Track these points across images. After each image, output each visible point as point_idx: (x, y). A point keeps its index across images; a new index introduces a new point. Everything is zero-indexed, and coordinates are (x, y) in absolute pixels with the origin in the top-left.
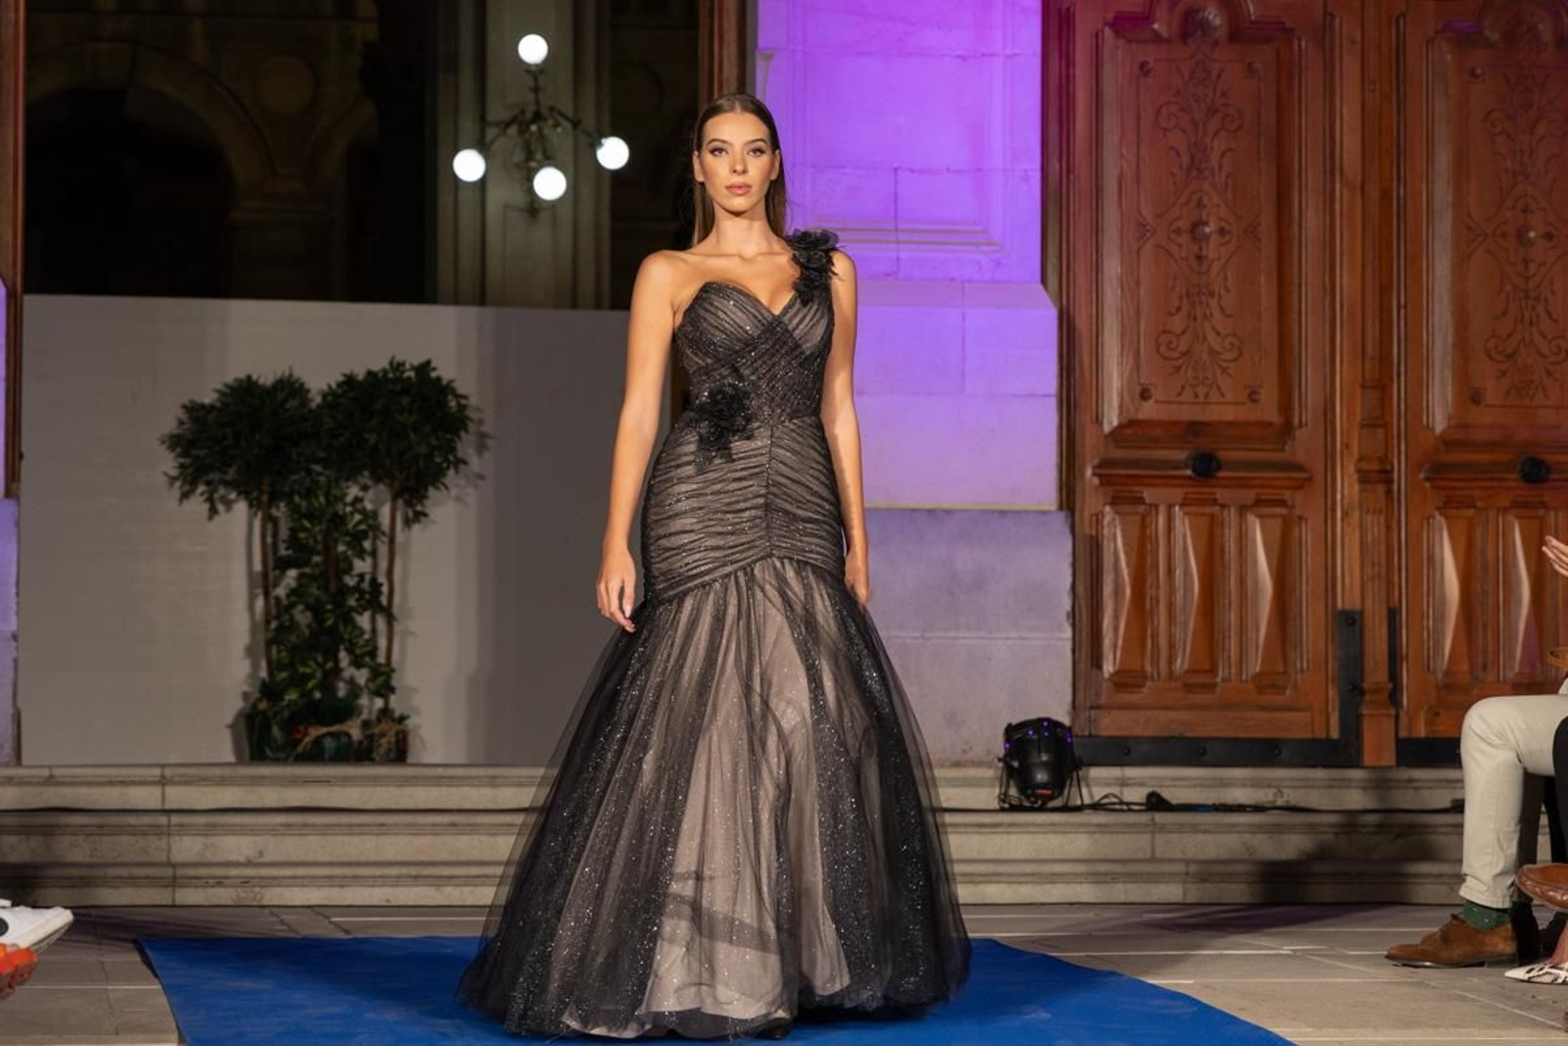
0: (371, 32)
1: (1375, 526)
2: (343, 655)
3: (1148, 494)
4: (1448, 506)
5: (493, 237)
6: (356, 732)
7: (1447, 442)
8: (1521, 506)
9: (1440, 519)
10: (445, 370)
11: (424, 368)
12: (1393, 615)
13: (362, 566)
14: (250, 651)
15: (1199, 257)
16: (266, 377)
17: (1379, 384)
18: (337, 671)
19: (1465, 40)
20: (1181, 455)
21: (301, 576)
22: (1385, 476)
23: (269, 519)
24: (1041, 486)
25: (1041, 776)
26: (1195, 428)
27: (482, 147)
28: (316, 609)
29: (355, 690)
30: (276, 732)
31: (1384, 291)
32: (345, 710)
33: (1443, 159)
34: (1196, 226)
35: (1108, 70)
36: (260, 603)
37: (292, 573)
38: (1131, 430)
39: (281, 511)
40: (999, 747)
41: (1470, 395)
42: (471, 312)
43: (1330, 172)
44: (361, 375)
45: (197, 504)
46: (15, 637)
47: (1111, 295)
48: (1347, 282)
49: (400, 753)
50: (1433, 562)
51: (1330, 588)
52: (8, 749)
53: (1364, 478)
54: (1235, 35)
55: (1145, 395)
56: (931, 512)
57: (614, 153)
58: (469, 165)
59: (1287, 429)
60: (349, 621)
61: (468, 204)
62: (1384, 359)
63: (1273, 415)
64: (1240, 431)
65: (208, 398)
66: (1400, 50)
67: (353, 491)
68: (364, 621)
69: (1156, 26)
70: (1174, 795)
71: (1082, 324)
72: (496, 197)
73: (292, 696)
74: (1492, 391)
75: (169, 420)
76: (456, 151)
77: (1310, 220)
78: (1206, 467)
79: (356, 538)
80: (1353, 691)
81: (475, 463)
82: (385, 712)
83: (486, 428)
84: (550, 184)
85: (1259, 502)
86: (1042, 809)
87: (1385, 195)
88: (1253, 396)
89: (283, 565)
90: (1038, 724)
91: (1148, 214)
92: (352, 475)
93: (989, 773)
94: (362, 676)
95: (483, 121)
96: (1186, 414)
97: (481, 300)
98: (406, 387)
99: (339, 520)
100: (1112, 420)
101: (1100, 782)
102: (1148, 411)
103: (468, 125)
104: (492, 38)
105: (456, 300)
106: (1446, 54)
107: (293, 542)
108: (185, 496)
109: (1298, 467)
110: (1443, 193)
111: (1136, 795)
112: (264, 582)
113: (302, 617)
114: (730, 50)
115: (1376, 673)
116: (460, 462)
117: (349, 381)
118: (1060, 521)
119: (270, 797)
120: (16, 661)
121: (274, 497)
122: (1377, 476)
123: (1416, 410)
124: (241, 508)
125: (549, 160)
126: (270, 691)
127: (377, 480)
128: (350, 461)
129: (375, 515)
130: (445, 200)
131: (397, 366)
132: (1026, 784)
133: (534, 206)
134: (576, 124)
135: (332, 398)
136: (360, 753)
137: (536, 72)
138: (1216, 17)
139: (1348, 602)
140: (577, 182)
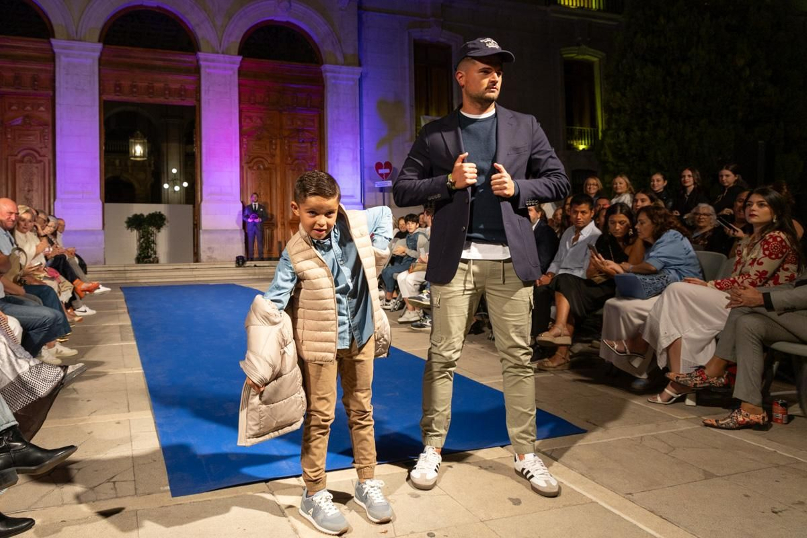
0: (153, 168)
1: (283, 230)
2: (150, 250)
5: (170, 197)
6: (151, 259)
7: (292, 220)
9: (291, 230)
10: (163, 212)
11: (160, 212)
13: (152, 238)
14: (137, 249)
16: (138, 213)
17: (283, 213)
18: (148, 252)
19: (293, 170)
21: (144, 240)
23: (139, 233)
25: (241, 263)
27: (168, 183)
28: (146, 244)
29: (151, 254)
30: (141, 260)
31: (284, 201)
32: (150, 257)
35: (248, 174)
36: (138, 243)
37: (142, 240)
39: (141, 231)
40: (235, 259)
42: (166, 205)
43: (277, 186)
44: (151, 212)
45: (129, 230)
46: (104, 248)
48: (279, 200)
49: (157, 262)
51: (278, 238)
52: (103, 263)
53: (281, 225)
54: (264, 169)
56: (227, 230)
57: (185, 184)
58: (166, 186)
60: (150, 245)
61: (166, 192)
62: (283, 210)
65: (131, 216)
66: (285, 171)
67: (150, 228)
68: (152, 245)
69: (255, 168)
70: (258, 265)
72: (170, 190)
73: (143, 255)
75: (125, 219)
76: (164, 183)
77: (274, 191)
79: (151, 235)
81: (167, 224)
82: (156, 257)
83: (169, 220)
84: (177, 188)
85: (268, 228)
86: (241, 267)
89: (141, 238)
90: (240, 256)
92: (150, 226)
93: (234, 263)
94: (152, 252)
95: (168, 180)
97: (168, 203)
98: (158, 215)
99: (149, 232)
101: (248, 263)
103: (166, 180)
104: (169, 169)
105: (165, 203)
106: (291, 172)
107: (143, 235)
108: (128, 229)
109: (272, 223)
111: (253, 265)
112: (139, 240)
113: (144, 245)
114: (199, 171)
116: (165, 224)
117: (150, 214)
118: (243, 231)
119: (139, 268)
120: (104, 252)
121: (140, 229)
122: (283, 224)
123: (288, 216)
124: (135, 231)
125: (177, 185)
126: (140, 255)
127: (154, 226)
128: (150, 225)
129: (153, 232)
130: (163, 192)
131: (156, 212)
132: (239, 264)
133: (175, 191)
134: (180, 180)
135: (147, 216)
136: (153, 262)
137: (175, 174)
138: (262, 167)
139: (280, 239)
140: (180, 188)
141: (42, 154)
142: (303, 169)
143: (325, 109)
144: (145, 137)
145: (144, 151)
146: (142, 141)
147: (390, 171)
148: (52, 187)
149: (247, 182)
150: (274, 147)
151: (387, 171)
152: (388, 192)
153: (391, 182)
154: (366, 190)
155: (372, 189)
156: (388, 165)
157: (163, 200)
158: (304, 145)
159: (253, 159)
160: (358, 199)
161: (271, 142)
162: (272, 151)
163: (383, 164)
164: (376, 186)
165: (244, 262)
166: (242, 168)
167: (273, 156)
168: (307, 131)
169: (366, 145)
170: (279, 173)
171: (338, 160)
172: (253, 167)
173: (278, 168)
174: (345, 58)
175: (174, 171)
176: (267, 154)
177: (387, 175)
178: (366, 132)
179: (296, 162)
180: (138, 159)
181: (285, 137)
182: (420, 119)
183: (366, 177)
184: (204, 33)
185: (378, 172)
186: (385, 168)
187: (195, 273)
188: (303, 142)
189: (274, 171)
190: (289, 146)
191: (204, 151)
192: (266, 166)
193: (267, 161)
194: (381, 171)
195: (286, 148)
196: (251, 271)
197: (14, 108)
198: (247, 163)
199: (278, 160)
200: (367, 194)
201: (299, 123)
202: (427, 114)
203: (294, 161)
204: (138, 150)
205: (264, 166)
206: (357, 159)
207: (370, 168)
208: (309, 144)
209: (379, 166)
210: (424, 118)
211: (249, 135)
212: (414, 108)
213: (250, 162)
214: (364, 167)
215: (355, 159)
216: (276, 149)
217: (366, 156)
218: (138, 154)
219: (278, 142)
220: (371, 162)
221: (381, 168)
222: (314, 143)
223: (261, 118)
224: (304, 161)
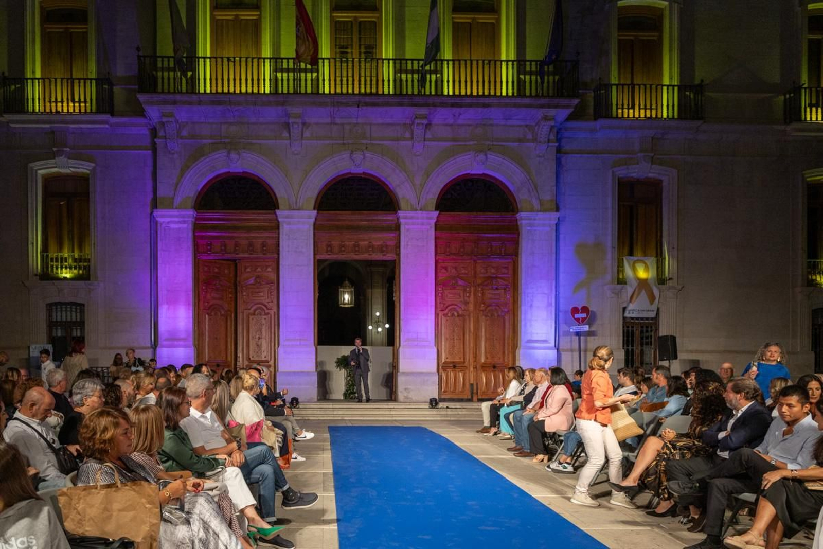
1: (475, 374)
3: (448, 370)
4: (484, 371)
7: (484, 364)
8: (493, 371)
9: (483, 373)
12: (477, 384)
15: (454, 342)
17: (475, 357)
19: (486, 316)
20: (451, 365)
22: (476, 368)
23: (346, 371)
24: (435, 370)
25: (434, 404)
26: (453, 362)
27: (372, 325)
30: (347, 395)
31: (476, 346)
33: (483, 330)
34: (454, 338)
36: (346, 381)
37: (349, 378)
38: (445, 363)
40: (429, 400)
41: (487, 358)
43: (470, 331)
45: (339, 369)
47: (443, 347)
48: (472, 345)
50: (482, 378)
51: (469, 380)
53: (474, 368)
54: (458, 316)
55: (447, 358)
57: (387, 326)
58: (370, 328)
59: (464, 362)
62: (476, 354)
63: (462, 360)
64: (459, 363)
65: (339, 357)
66: (478, 317)
69: (449, 315)
70: (450, 406)
71: (440, 350)
72: (373, 331)
74: (489, 357)
75: (335, 360)
76: (369, 326)
77: (467, 336)
78: (454, 367)
80: (472, 393)
84: (380, 330)
85: (461, 371)
86: (434, 408)
87: (476, 335)
88: (460, 358)
89: (348, 376)
90: (434, 398)
91: (448, 336)
93: (428, 404)
95: (372, 322)
96: (452, 360)
97: (372, 345)
100: (443, 361)
101: (440, 405)
102: (447, 360)
103: (370, 322)
104: (373, 314)
106: (484, 317)
107: (349, 374)
109: (466, 367)
110: (483, 334)
111: (445, 406)
112: (346, 378)
115: (475, 391)
118: (437, 373)
119: (346, 406)
122: (475, 368)
123: (480, 359)
124: (343, 370)
125: (380, 327)
130: (368, 333)
132: (432, 406)
133: (378, 332)
134: (383, 322)
137: (378, 317)
138: (456, 314)
139: (472, 382)
140: (383, 331)
141: (269, 307)
142: (496, 315)
143: (519, 256)
144: (352, 287)
145: (351, 299)
146: (350, 290)
147: (587, 316)
148: (276, 335)
149: (441, 329)
150: (468, 295)
151: (584, 315)
152: (585, 336)
153: (588, 326)
154: (561, 333)
155: (568, 333)
156: (585, 309)
157: (368, 341)
158: (497, 292)
159: (447, 308)
160: (553, 344)
161: (465, 290)
162: (466, 298)
163: (580, 308)
164: (572, 330)
165: (437, 404)
166: (437, 315)
167: (466, 303)
168: (501, 278)
169: (561, 290)
170: (472, 319)
171: (531, 306)
172: (447, 314)
173: (472, 315)
174: (541, 204)
175: (378, 314)
176: (461, 302)
177: (583, 319)
178: (562, 276)
179: (489, 308)
180: (346, 306)
181: (479, 285)
182: (623, 259)
183: (561, 321)
184: (404, 192)
185: (573, 316)
186: (581, 313)
187: (392, 413)
188: (497, 289)
189: (467, 317)
190: (483, 294)
191: (402, 300)
192: (460, 313)
193: (461, 308)
194: (576, 316)
195: (480, 295)
196: (444, 413)
197: (248, 270)
198: (442, 310)
199: (471, 307)
200: (561, 339)
201: (493, 271)
202: (631, 253)
203: (487, 308)
204: (347, 297)
205: (458, 313)
206: (551, 304)
207: (566, 312)
208: (503, 291)
209: (575, 310)
210: (626, 259)
211: (445, 284)
212: (616, 249)
213: (445, 310)
214: (559, 311)
215: (550, 305)
216: (469, 297)
217: (562, 301)
218: (346, 301)
219: (472, 289)
220: (566, 306)
221: (578, 313)
222: (508, 289)
223: (456, 268)
224: (497, 307)
